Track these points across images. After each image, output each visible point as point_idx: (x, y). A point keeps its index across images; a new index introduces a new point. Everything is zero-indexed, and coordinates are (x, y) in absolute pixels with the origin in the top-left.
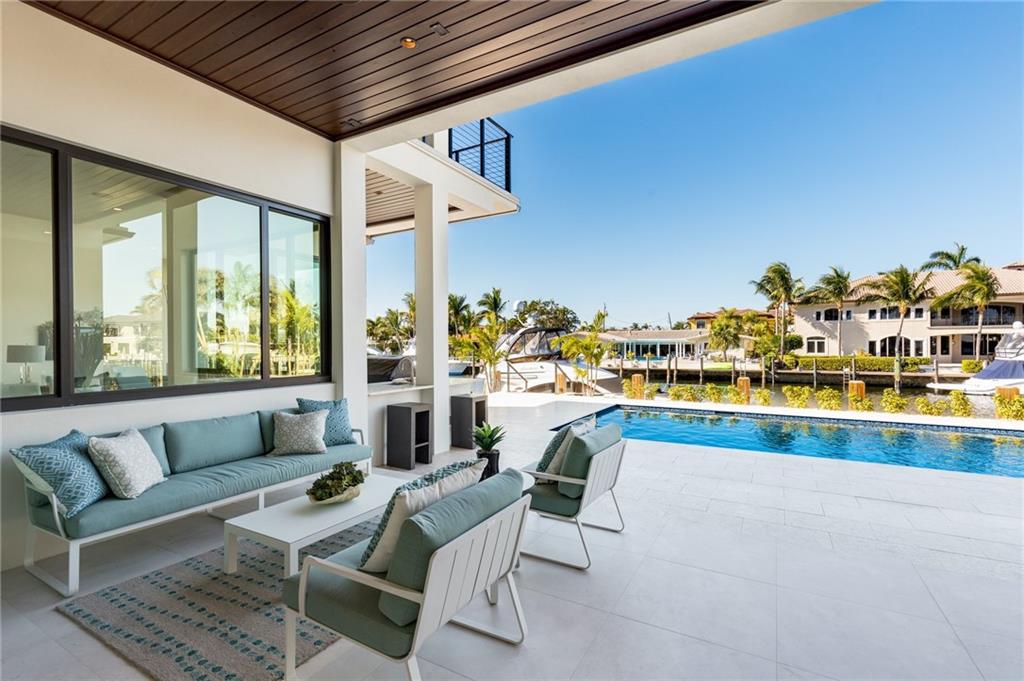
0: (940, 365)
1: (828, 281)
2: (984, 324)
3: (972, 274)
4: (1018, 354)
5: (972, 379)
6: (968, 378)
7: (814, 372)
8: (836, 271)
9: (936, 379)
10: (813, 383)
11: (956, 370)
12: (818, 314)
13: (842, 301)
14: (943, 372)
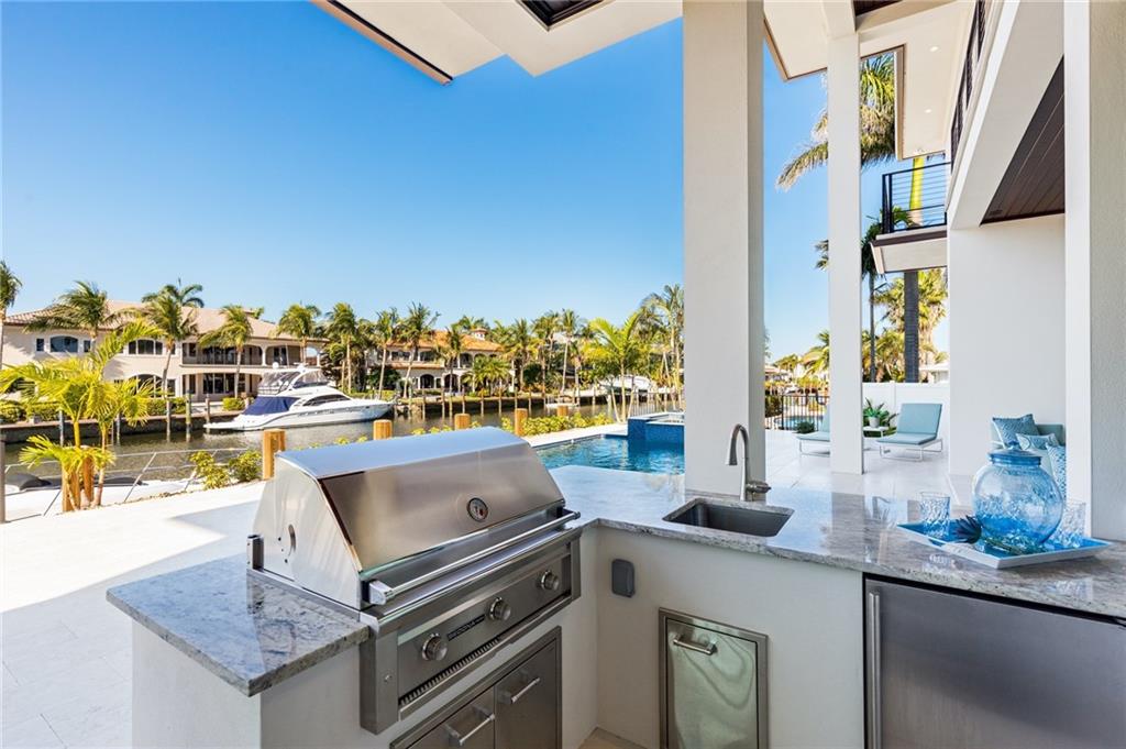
0: (211, 404)
1: (77, 300)
2: (242, 363)
3: (232, 315)
4: (280, 391)
5: (241, 416)
6: (236, 416)
7: (60, 423)
8: (88, 289)
9: (208, 419)
10: (59, 440)
11: (219, 409)
12: (40, 343)
13: (97, 328)
14: (214, 411)
